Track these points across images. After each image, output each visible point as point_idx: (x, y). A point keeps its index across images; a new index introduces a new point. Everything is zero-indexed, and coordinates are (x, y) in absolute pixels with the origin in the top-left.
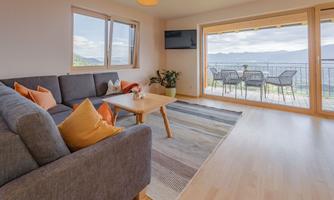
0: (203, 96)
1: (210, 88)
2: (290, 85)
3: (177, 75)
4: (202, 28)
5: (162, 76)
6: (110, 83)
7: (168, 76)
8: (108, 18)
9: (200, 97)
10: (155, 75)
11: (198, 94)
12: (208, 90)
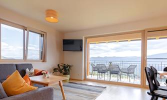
0: (85, 79)
1: (90, 76)
2: (133, 73)
3: (70, 66)
4: (86, 38)
5: (61, 68)
6: (27, 70)
7: (65, 67)
8: (25, 29)
9: (84, 80)
10: (57, 67)
11: (83, 78)
12: (89, 77)
